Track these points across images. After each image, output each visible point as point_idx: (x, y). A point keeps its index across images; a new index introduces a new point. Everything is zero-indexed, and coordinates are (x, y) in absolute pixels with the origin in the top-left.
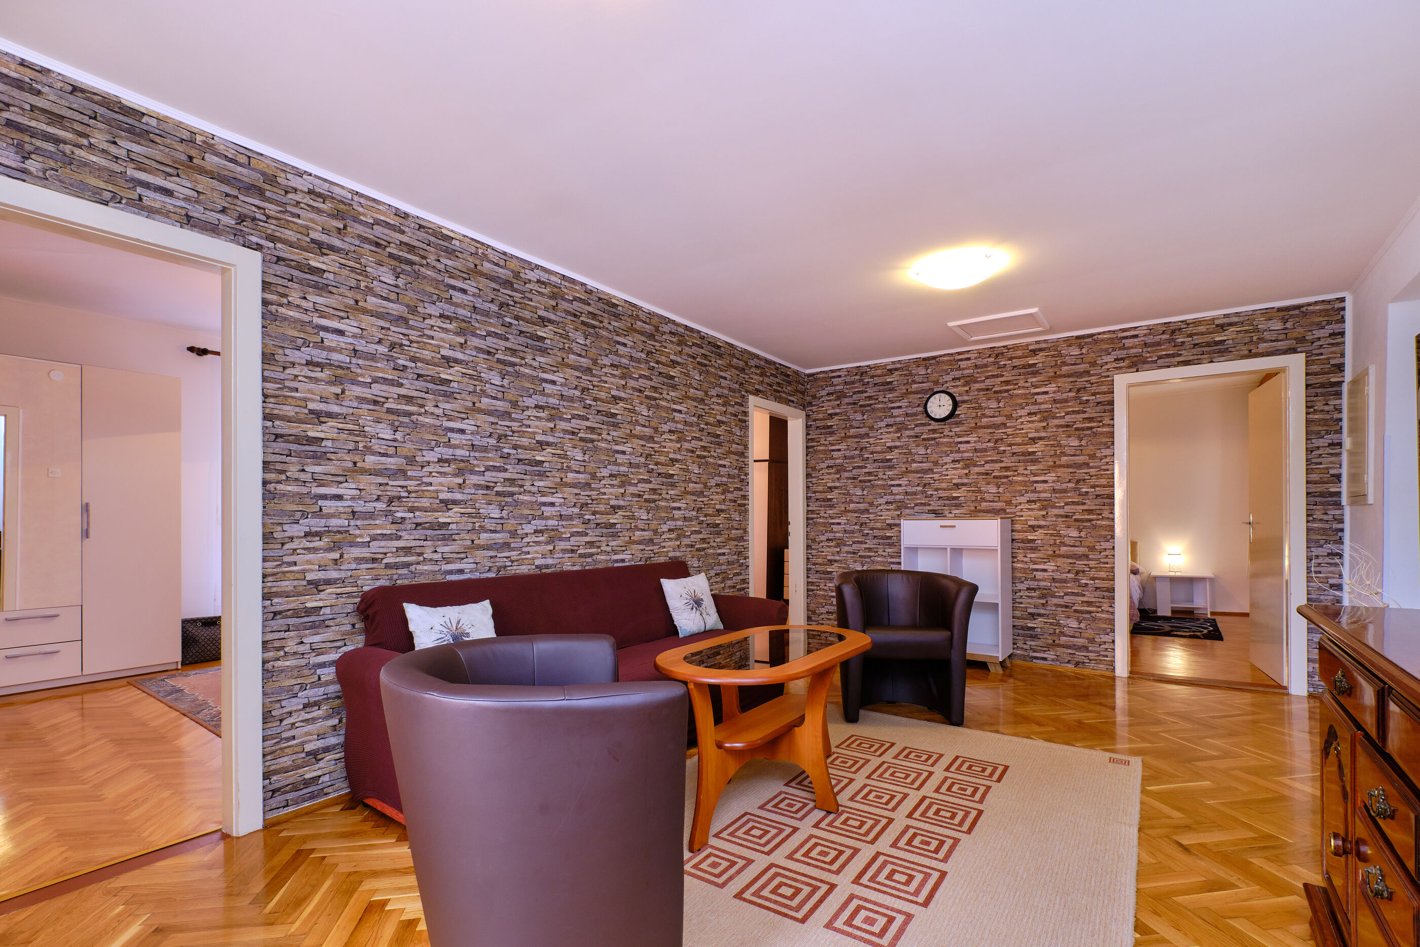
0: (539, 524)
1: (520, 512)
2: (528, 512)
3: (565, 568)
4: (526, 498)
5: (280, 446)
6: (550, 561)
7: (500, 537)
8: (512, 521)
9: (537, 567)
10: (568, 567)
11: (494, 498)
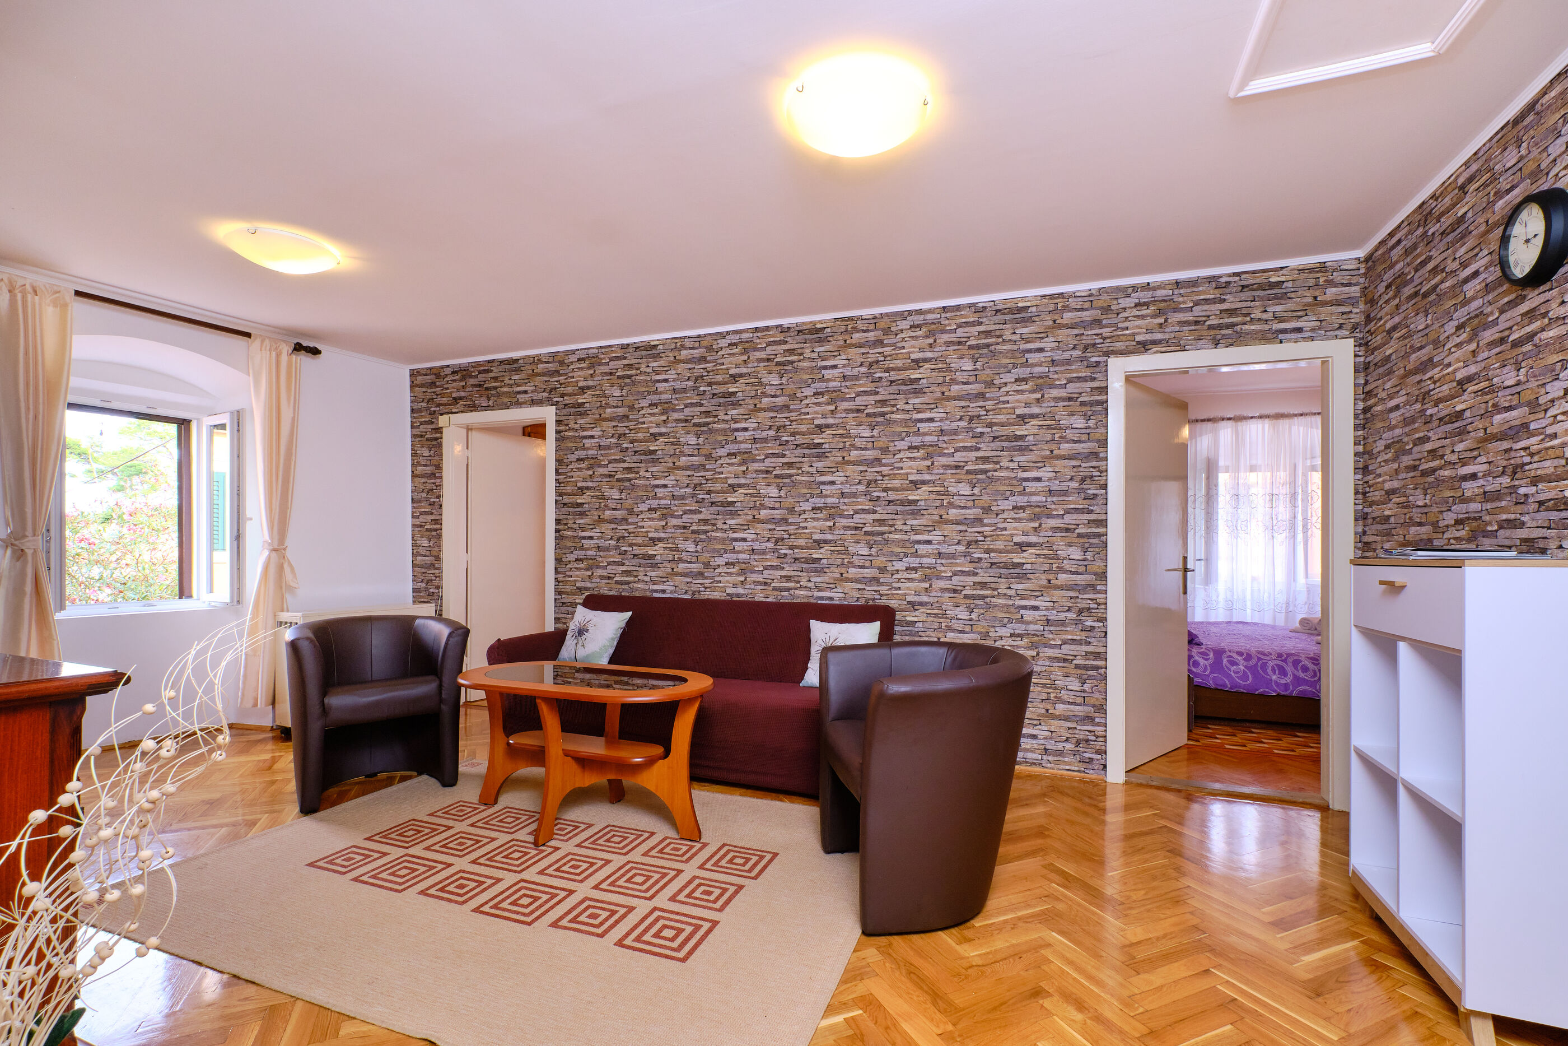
0: (732, 557)
1: (713, 546)
2: (720, 547)
3: (757, 599)
4: (718, 535)
5: (566, 510)
6: (741, 591)
7: (695, 567)
8: (706, 554)
9: (728, 594)
10: (760, 597)
11: (690, 536)
